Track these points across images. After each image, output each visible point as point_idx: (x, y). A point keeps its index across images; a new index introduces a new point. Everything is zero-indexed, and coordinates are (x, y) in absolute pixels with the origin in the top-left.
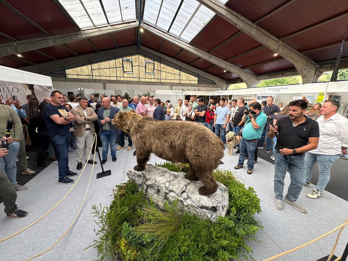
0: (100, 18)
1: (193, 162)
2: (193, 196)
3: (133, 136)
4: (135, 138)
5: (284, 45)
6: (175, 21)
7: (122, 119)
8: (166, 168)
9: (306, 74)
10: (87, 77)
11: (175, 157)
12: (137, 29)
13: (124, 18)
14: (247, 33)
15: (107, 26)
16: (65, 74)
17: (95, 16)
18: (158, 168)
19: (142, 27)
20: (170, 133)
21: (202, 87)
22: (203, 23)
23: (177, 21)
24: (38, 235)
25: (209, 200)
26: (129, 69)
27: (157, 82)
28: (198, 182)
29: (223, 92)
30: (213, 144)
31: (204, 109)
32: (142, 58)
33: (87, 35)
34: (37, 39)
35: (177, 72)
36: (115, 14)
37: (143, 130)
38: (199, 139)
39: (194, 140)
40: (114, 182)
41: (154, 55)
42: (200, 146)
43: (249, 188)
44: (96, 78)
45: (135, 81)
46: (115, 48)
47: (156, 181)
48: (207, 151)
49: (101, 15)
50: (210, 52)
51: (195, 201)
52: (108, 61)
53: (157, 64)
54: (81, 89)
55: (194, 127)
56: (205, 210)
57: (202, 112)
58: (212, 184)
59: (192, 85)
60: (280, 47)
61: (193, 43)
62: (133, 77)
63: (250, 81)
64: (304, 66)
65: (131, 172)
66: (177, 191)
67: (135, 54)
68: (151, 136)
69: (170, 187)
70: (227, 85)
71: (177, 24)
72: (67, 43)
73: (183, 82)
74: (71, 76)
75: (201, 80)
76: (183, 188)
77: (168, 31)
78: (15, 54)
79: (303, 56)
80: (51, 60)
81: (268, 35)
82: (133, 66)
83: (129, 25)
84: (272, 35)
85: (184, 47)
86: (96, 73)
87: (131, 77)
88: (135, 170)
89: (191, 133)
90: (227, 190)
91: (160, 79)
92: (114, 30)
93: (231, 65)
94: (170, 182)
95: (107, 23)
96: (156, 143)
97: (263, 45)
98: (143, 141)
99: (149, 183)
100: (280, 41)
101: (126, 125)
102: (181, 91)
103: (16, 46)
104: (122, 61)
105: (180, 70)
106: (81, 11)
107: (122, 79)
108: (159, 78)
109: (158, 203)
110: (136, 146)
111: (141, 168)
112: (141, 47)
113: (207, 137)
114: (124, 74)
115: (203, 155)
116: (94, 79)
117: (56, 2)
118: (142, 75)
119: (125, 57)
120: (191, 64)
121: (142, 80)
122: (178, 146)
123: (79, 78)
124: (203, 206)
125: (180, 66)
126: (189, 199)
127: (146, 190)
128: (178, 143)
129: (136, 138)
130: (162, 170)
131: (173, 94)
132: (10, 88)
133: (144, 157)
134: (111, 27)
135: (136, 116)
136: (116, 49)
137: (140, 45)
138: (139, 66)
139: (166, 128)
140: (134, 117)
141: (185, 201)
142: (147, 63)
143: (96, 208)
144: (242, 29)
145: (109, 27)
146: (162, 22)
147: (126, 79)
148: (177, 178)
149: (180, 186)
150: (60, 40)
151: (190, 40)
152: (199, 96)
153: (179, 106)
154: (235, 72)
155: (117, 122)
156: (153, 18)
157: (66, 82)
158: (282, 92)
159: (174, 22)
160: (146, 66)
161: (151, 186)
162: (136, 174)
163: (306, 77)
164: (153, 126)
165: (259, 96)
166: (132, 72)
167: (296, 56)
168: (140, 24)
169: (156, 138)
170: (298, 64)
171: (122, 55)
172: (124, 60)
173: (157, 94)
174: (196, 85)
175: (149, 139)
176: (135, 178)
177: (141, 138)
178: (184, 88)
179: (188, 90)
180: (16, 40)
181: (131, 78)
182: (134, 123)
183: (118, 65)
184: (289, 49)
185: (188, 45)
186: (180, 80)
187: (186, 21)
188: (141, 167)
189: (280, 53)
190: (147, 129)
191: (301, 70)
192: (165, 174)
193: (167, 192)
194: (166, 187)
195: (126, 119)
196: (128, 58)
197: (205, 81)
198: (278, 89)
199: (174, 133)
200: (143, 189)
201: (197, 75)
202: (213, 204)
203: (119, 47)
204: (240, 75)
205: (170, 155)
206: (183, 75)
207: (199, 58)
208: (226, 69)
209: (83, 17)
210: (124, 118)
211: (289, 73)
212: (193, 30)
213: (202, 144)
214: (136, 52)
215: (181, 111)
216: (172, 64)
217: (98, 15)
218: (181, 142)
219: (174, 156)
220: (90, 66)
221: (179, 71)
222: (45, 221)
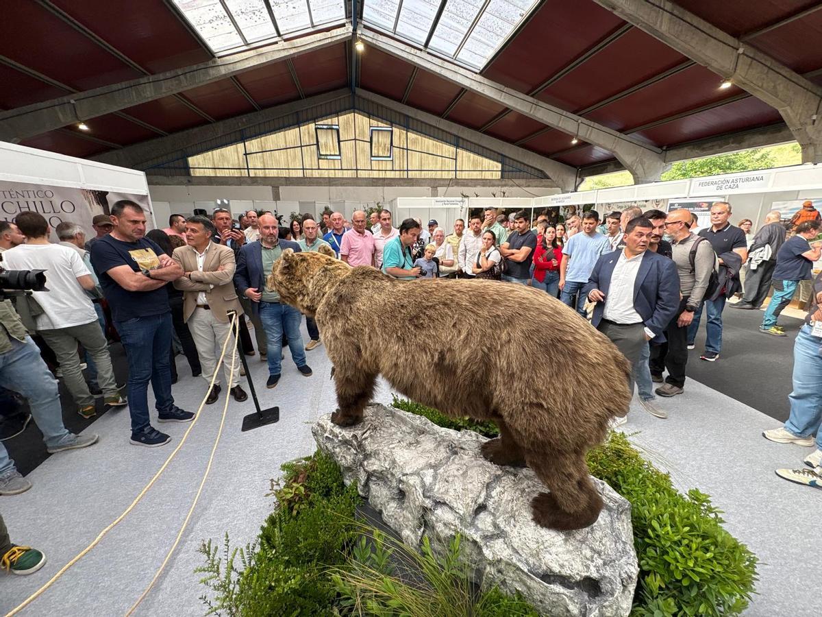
0: (259, 22)
1: (520, 423)
2: (515, 530)
3: (324, 328)
4: (329, 335)
5: (752, 55)
6: (443, 14)
7: (290, 274)
8: (424, 418)
9: (813, 137)
10: (236, 173)
11: (454, 400)
12: (348, 44)
13: (315, 18)
14: (645, 27)
15: (276, 43)
16: (187, 168)
17: (246, 17)
18: (400, 417)
19: (361, 38)
20: (436, 322)
21: (511, 186)
22: (520, 12)
23: (450, 14)
24: (67, 606)
25: (571, 548)
26: (332, 147)
27: (400, 179)
28: (525, 471)
29: (569, 198)
30: (593, 365)
31: (527, 242)
32: (362, 122)
33: (230, 67)
34: (119, 86)
35: (449, 149)
36: (294, 8)
37: (351, 309)
38: (540, 345)
39: (524, 349)
40: (285, 443)
41: (391, 110)
42: (544, 373)
43: (695, 495)
44: (255, 174)
45: (346, 178)
46: (299, 98)
47: (394, 462)
48: (571, 390)
49: (259, 14)
50: (533, 93)
51: (522, 549)
52: (282, 133)
53: (398, 134)
54: (222, 202)
55: (521, 304)
56: (558, 588)
57: (519, 249)
58: (583, 499)
59: (485, 183)
60: (740, 61)
61: (492, 71)
62: (341, 169)
63: (642, 164)
64: (810, 113)
65: (322, 427)
66: (461, 507)
67: (345, 110)
68: (377, 328)
69: (437, 487)
70: (578, 179)
71: (448, 21)
72: (184, 91)
73: (464, 175)
74: (199, 173)
75: (511, 168)
76: (478, 497)
77: (426, 45)
78: (73, 123)
79: (809, 84)
80: (155, 136)
81: (705, 29)
82: (341, 139)
83: (328, 34)
84: (718, 30)
85: (466, 83)
86: (255, 161)
87: (337, 168)
88: (332, 424)
89: (510, 322)
90: (627, 509)
91: (407, 170)
92: (292, 52)
93: (592, 124)
94: (435, 467)
95: (276, 35)
96: (390, 352)
97: (689, 59)
98: (353, 343)
99: (374, 465)
100: (741, 44)
101: (305, 292)
102: (460, 199)
103: (73, 104)
104: (314, 130)
105: (457, 146)
106: (211, 7)
107: (316, 174)
108: (403, 167)
109: (401, 530)
110: (334, 357)
111: (350, 421)
112: (359, 91)
113: (570, 338)
114: (320, 160)
115: (555, 403)
116: (251, 175)
117: (166, 3)
118: (363, 162)
119: (322, 120)
120: (484, 129)
121: (362, 174)
122: (466, 366)
123: (218, 175)
124: (551, 571)
125: (455, 136)
126: (502, 540)
127: (366, 485)
128: (463, 356)
129: (333, 335)
130: (412, 425)
131: (440, 206)
132: (57, 201)
133: (357, 391)
134: (286, 45)
135: (333, 266)
136: (300, 101)
137: (357, 88)
138: (355, 139)
139: (425, 303)
140: (326, 270)
141: (486, 544)
142: (374, 132)
143: (212, 552)
144: (629, 18)
145: (282, 45)
146: (410, 22)
147: (325, 174)
148: (456, 453)
149: (470, 486)
150: (169, 83)
151: (481, 63)
152: (504, 210)
153: (455, 235)
154: (601, 142)
155: (281, 283)
156: (387, 12)
157: (190, 187)
158: (745, 189)
159: (442, 18)
160: (371, 138)
161: (381, 477)
162: (338, 437)
163: (815, 145)
164: (383, 296)
165: (672, 205)
166: (340, 155)
167: (789, 87)
168: (355, 30)
169: (391, 336)
170: (791, 108)
171: (315, 116)
172: (319, 126)
173: (399, 206)
174: (497, 183)
175: (370, 338)
176: (334, 447)
177: (346, 333)
178: (466, 190)
179: (477, 196)
180: (74, 91)
181: (336, 171)
182: (327, 287)
183: (306, 140)
184: (769, 68)
185: (479, 78)
186: (456, 171)
187: (472, 12)
188: (350, 416)
189: (740, 81)
190: (365, 307)
191: (802, 124)
192: (422, 438)
193: (429, 506)
194: (423, 486)
195: (302, 274)
196: (328, 121)
197: (520, 171)
198: (733, 182)
199: (449, 322)
200: (357, 480)
201: (500, 157)
202: (588, 567)
203: (308, 96)
204: (615, 150)
205: (437, 391)
206: (464, 159)
207: (507, 110)
208: (576, 136)
209: (219, 22)
210: (299, 273)
211: (761, 136)
212: (492, 34)
213: (554, 364)
214: (347, 107)
215: (462, 248)
216: (436, 130)
217: (254, 13)
218: (474, 352)
219: (451, 397)
220: (241, 146)
221: (453, 149)
222: (94, 557)
